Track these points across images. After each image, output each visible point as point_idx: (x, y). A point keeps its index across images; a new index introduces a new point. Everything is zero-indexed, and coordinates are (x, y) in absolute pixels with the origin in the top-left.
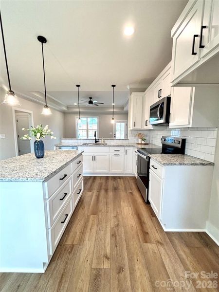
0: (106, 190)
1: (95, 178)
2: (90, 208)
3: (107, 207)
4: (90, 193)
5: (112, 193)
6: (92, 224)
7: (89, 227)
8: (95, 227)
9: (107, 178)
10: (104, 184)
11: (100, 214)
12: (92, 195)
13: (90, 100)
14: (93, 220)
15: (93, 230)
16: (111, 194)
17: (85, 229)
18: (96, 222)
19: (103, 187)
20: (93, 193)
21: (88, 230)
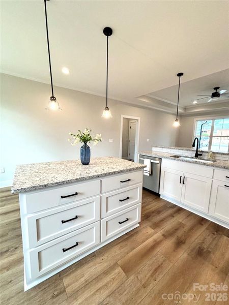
0: (179, 243)
1: (180, 210)
2: (131, 254)
3: (152, 276)
4: (150, 231)
5: (185, 255)
6: (106, 285)
7: (100, 285)
8: (106, 293)
9: (202, 221)
10: (186, 229)
11: (132, 277)
12: (151, 236)
13: (215, 91)
14: (113, 279)
15: (98, 295)
16: (183, 255)
17: (94, 282)
18: (113, 286)
19: (180, 233)
20: (155, 233)
21: (93, 289)
